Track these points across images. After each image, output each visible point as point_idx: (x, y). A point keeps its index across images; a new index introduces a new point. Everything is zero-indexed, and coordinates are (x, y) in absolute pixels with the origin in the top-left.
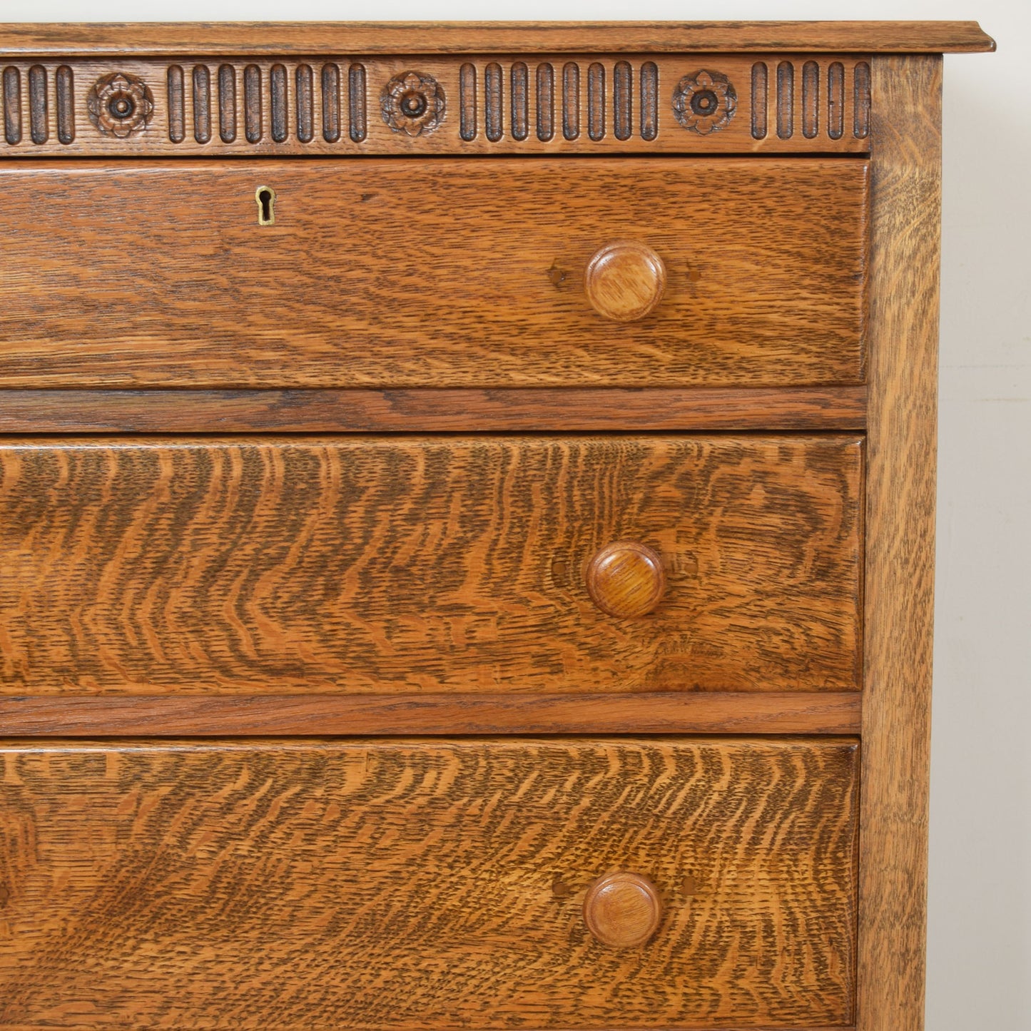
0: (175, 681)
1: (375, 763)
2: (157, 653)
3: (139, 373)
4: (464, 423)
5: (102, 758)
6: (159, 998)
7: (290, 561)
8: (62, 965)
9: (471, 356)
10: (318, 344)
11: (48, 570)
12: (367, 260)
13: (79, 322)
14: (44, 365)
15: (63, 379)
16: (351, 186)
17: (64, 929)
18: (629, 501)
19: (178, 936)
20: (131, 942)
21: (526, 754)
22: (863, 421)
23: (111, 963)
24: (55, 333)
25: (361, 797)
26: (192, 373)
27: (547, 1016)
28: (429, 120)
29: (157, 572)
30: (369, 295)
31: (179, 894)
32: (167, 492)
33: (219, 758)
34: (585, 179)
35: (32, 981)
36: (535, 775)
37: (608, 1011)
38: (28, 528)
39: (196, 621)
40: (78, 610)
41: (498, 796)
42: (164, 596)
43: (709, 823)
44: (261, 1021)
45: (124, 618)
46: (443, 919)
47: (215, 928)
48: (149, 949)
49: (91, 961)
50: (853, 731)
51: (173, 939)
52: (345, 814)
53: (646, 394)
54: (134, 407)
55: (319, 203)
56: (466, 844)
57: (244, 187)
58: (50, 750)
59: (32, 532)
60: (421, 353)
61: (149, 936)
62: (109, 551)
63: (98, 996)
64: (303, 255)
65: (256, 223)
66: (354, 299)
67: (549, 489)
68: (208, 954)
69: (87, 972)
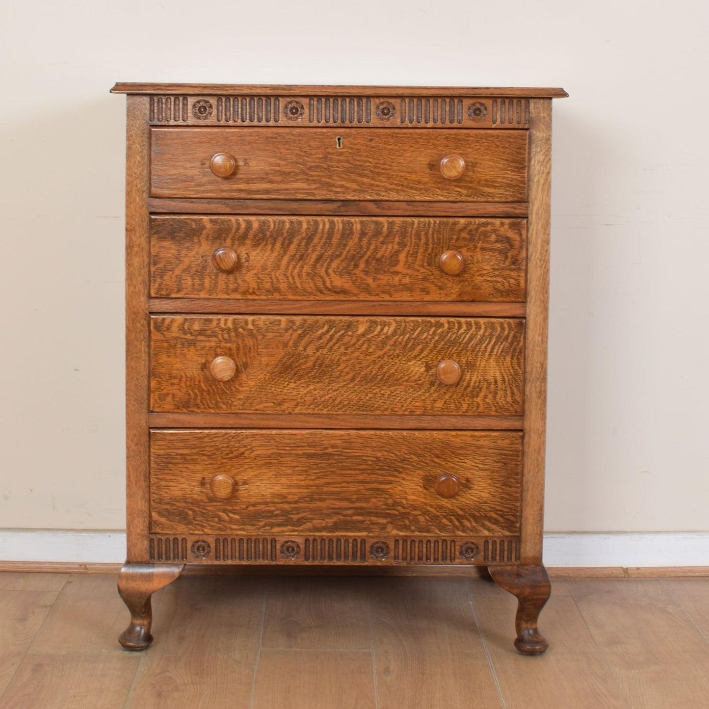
0: (304, 295)
1: (368, 324)
2: (299, 285)
3: (297, 195)
4: (400, 213)
5: (280, 321)
6: (295, 402)
7: (343, 256)
8: (264, 390)
9: (403, 191)
10: (355, 186)
11: (265, 258)
12: (371, 160)
13: (279, 179)
14: (267, 192)
15: (274, 196)
16: (366, 136)
17: (265, 378)
18: (452, 238)
20: (286, 383)
21: (417, 322)
22: (527, 214)
23: (280, 390)
24: (271, 182)
25: (363, 335)
26: (314, 195)
27: (423, 411)
28: (391, 116)
29: (300, 259)
30: (371, 171)
31: (303, 367)
32: (304, 233)
33: (318, 321)
34: (440, 135)
35: (254, 395)
36: (420, 329)
37: (442, 409)
38: (260, 244)
39: (312, 275)
40: (274, 271)
41: (408, 336)
42: (302, 267)
43: (476, 345)
44: (328, 410)
45: (289, 274)
46: (389, 376)
47: (314, 378)
48: (292, 385)
49: (273, 389)
50: (524, 316)
51: (301, 382)
52: (358, 340)
53: (458, 204)
54: (294, 205)
55: (356, 142)
56: (397, 351)
57: (333, 136)
58: (263, 317)
59: (261, 246)
60: (387, 190)
61: (292, 381)
62: (285, 252)
63: (275, 401)
64: (351, 158)
65: (336, 148)
66: (367, 172)
67: (426, 234)
68: (312, 387)
69: (272, 393)
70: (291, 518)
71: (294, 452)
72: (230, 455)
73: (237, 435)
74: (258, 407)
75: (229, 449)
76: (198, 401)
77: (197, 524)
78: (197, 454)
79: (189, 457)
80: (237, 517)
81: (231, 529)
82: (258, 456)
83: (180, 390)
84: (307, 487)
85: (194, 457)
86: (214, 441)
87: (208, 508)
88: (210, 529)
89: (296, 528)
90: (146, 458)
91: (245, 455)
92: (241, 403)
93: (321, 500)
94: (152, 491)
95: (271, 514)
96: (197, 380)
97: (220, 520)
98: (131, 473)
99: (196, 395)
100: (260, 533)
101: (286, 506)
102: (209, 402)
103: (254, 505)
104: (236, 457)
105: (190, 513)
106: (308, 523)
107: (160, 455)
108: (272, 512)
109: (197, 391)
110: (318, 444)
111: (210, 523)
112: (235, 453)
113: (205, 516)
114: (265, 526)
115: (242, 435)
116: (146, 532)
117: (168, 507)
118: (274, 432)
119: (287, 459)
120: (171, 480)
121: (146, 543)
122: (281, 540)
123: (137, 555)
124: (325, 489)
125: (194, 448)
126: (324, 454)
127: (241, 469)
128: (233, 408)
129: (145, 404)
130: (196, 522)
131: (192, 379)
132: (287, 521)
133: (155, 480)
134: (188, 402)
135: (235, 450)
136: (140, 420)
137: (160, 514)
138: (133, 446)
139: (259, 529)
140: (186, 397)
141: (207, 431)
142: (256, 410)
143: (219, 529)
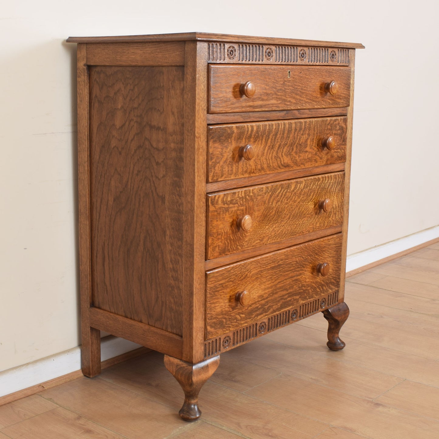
0: (273, 170)
1: (295, 183)
2: (271, 164)
3: (273, 108)
4: (306, 116)
5: (263, 188)
6: (268, 237)
7: (288, 144)
8: (256, 233)
9: (311, 103)
10: (293, 101)
11: (258, 149)
12: (300, 85)
13: (265, 98)
14: (261, 106)
15: (263, 109)
16: (299, 70)
17: (256, 225)
18: (325, 129)
19: (271, 223)
20: (265, 226)
21: (312, 179)
22: (346, 113)
23: (262, 231)
24: (263, 100)
25: (293, 191)
26: (279, 107)
27: (312, 230)
28: (304, 58)
29: (272, 148)
30: (300, 92)
31: (271, 215)
32: (274, 132)
33: (277, 185)
34: (324, 69)
35: (252, 237)
36: (313, 183)
37: (319, 227)
38: (256, 140)
39: (277, 157)
40: (262, 157)
41: (309, 188)
42: (273, 153)
43: (331, 189)
44: (280, 239)
45: (267, 158)
46: (302, 213)
47: (275, 221)
48: (267, 227)
49: (260, 231)
50: (343, 170)
52: (291, 194)
53: (326, 110)
54: (268, 115)
55: (295, 74)
56: (305, 198)
57: (287, 70)
58: (256, 187)
59: (257, 141)
60: (306, 102)
61: (267, 224)
62: (266, 144)
63: (260, 239)
64: (293, 84)
65: (288, 78)
66: (298, 92)
67: (317, 128)
68: (274, 227)
69: (259, 234)
70: (265, 308)
71: (267, 268)
72: (242, 278)
73: (245, 264)
74: (253, 244)
75: (241, 274)
76: (229, 247)
77: (227, 327)
78: (228, 282)
79: (224, 285)
80: (244, 316)
81: (241, 324)
82: (253, 274)
83: (221, 242)
84: (271, 287)
85: (227, 284)
86: (235, 271)
87: (232, 315)
88: (233, 327)
89: (267, 314)
90: (204, 291)
91: (248, 276)
92: (247, 243)
93: (276, 293)
94: (208, 312)
95: (257, 309)
96: (229, 233)
97: (237, 321)
98: (197, 304)
99: (228, 243)
100: (253, 322)
101: (263, 302)
102: (234, 247)
103: (250, 306)
104: (244, 278)
105: (224, 320)
106: (271, 309)
107: (212, 288)
108: (257, 307)
109: (229, 241)
110: (276, 260)
111: (232, 324)
112: (244, 276)
113: (231, 320)
114: (254, 317)
115: (247, 264)
116: (203, 341)
117: (214, 320)
118: (259, 258)
119: (264, 273)
120: (216, 303)
121: (203, 348)
122: (259, 323)
123: (198, 358)
124: (278, 286)
125: (227, 278)
126: (278, 265)
127: (246, 285)
128: (244, 247)
129: (204, 256)
130: (227, 326)
131: (227, 233)
132: (263, 310)
133: (209, 305)
134: (225, 249)
135: (244, 274)
136: (201, 267)
137: (211, 327)
138: (198, 285)
139: (252, 320)
140: (224, 246)
141: (232, 266)
142: (253, 246)
143: (237, 326)
